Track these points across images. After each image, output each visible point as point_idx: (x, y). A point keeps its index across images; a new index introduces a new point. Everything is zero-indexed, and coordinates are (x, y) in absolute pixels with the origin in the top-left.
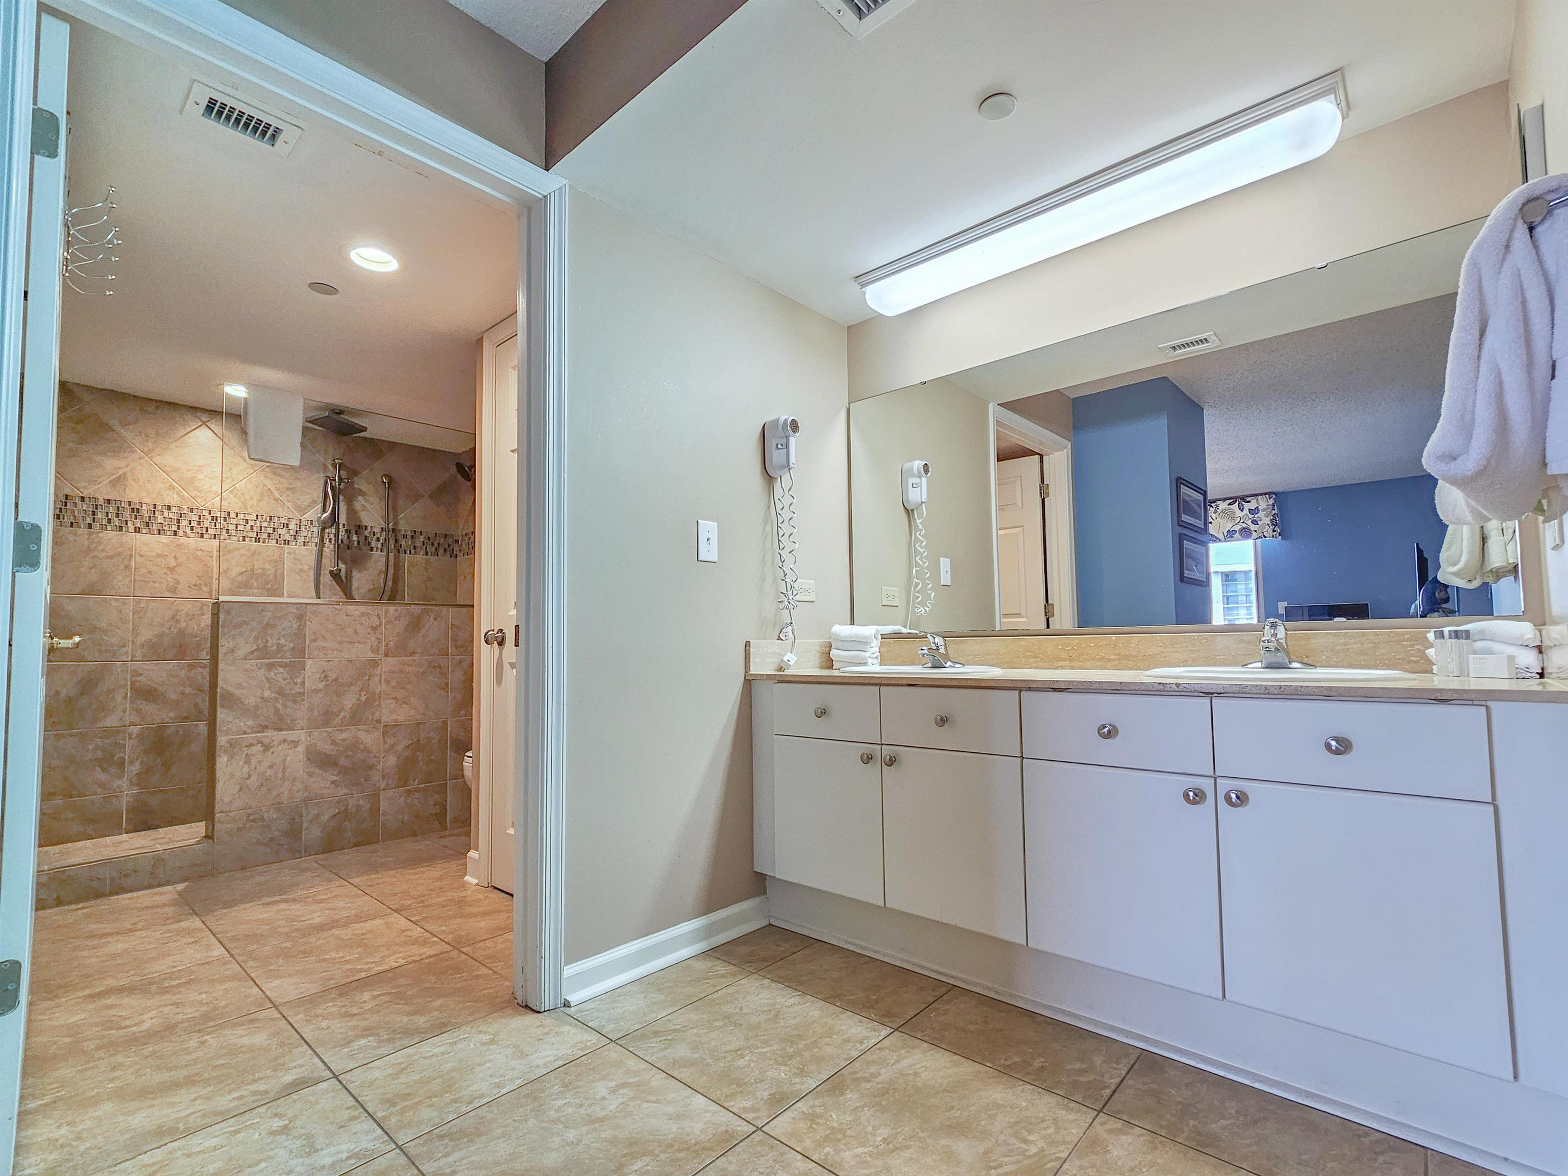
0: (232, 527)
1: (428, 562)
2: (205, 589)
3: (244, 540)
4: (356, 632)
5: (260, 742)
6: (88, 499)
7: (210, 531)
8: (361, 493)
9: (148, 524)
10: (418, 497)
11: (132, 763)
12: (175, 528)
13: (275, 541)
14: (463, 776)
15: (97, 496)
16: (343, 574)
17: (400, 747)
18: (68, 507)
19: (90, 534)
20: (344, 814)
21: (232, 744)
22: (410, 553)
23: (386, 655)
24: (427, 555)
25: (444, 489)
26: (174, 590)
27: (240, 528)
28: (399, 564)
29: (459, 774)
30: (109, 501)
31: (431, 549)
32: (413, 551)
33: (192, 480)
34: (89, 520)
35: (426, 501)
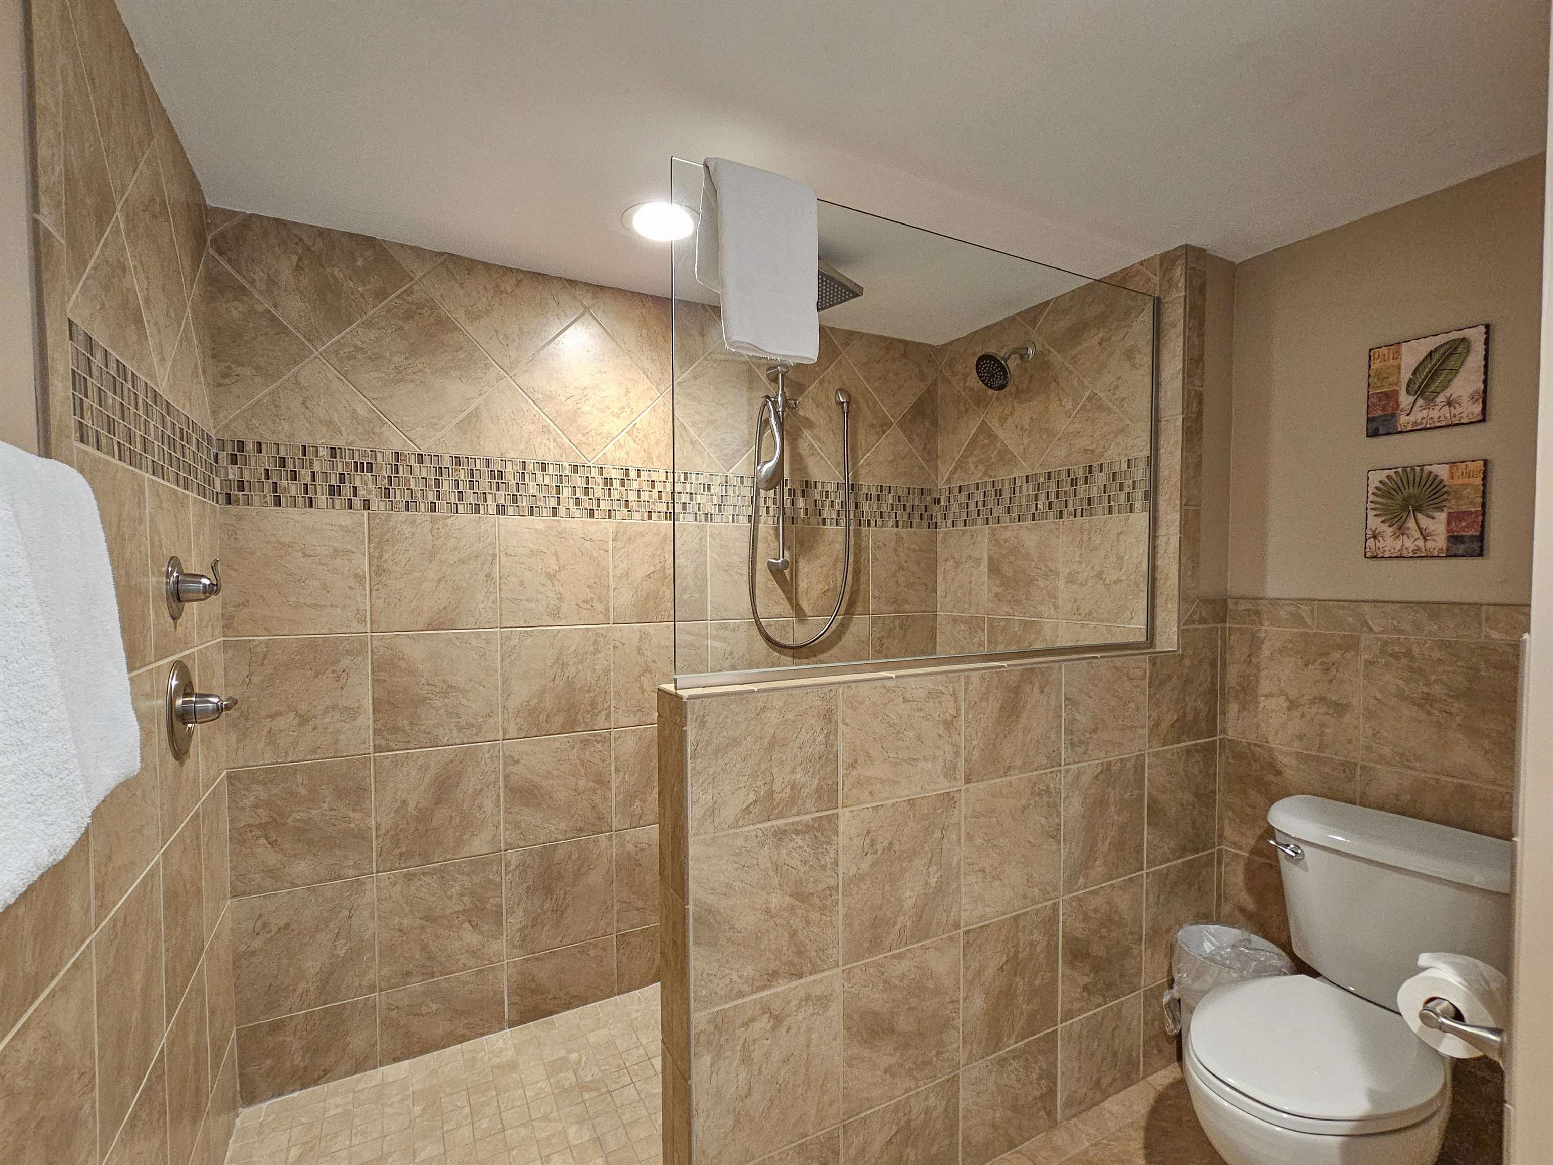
0: (632, 497)
1: (899, 539)
2: (599, 607)
3: (650, 518)
5: (766, 1009)
6: (428, 458)
7: (604, 504)
8: (810, 425)
9: (514, 498)
10: (884, 426)
11: (511, 912)
12: (553, 503)
13: (692, 517)
15: (440, 451)
16: (786, 569)
17: (989, 973)
18: (401, 474)
19: (433, 521)
20: (906, 1132)
21: (719, 1024)
22: (876, 526)
23: (968, 781)
24: (897, 527)
25: (919, 409)
26: (555, 613)
27: (644, 496)
28: (860, 545)
30: (458, 461)
31: (902, 517)
32: (880, 523)
33: (576, 413)
34: (431, 497)
35: (895, 433)
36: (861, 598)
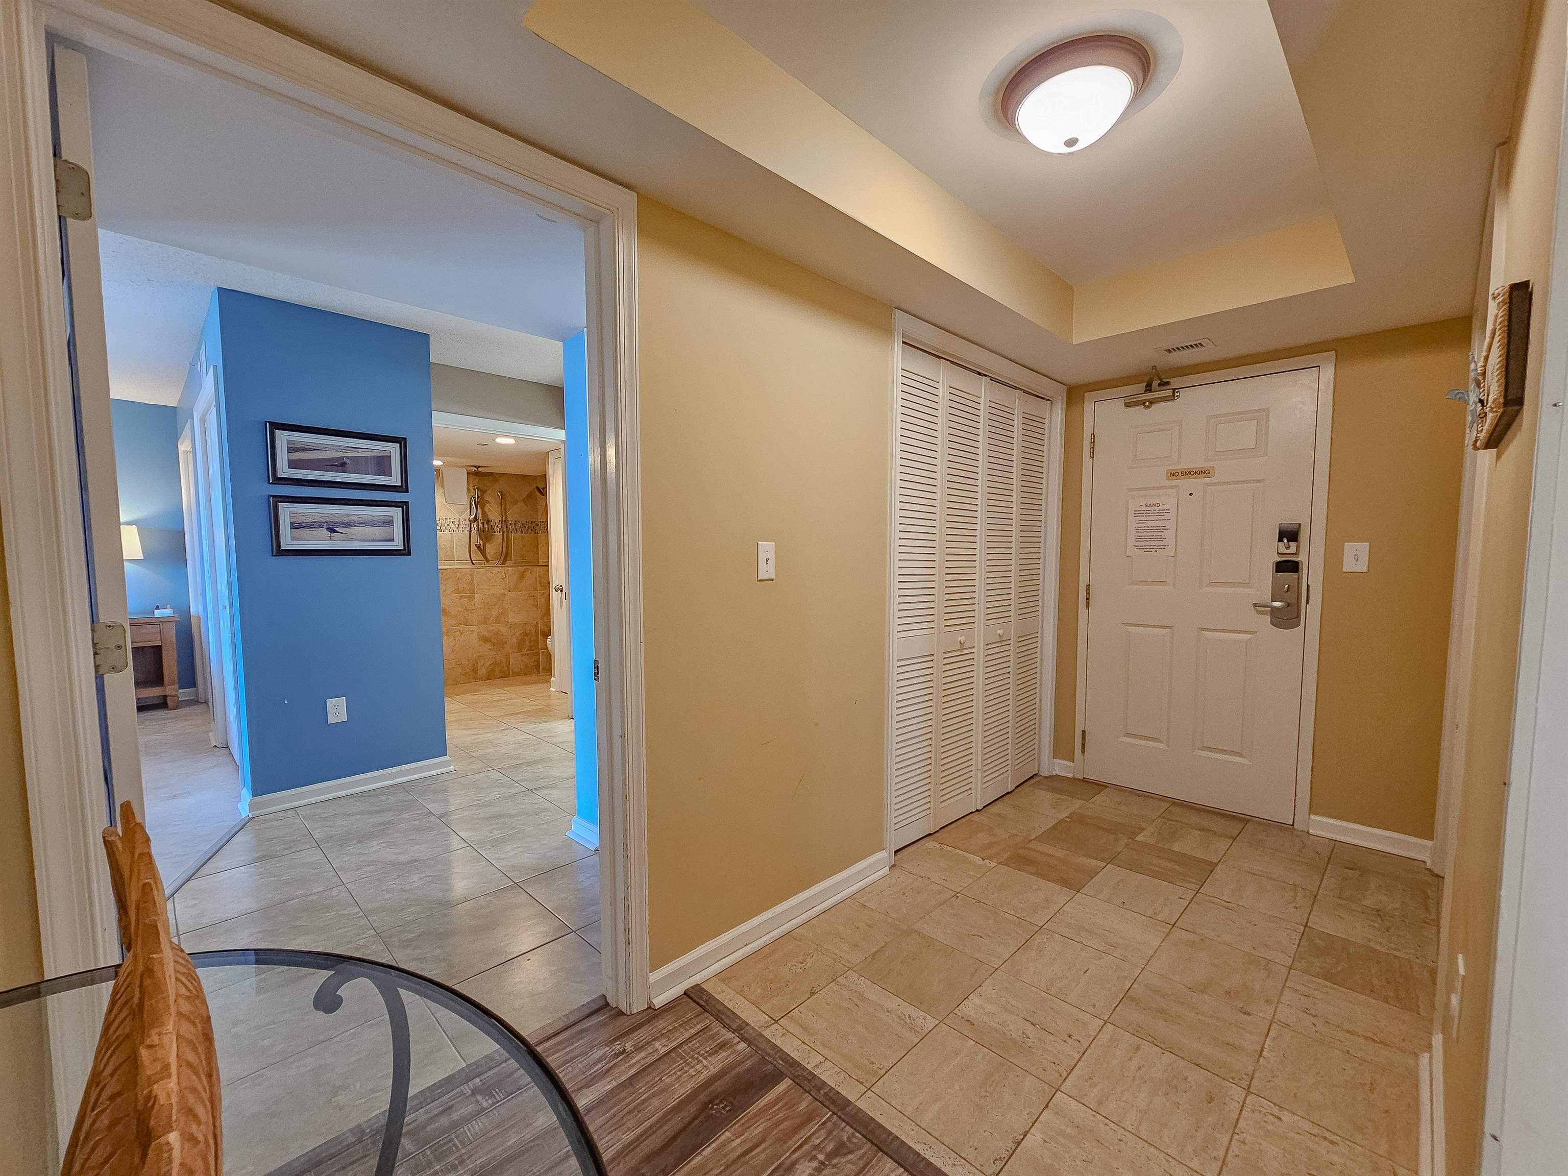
1: (523, 538)
4: (496, 581)
5: (459, 630)
8: (488, 502)
10: (516, 502)
14: (547, 648)
16: (482, 546)
17: (518, 634)
20: (495, 664)
21: (448, 631)
22: (514, 533)
23: (510, 591)
24: (522, 533)
25: (530, 496)
28: (508, 540)
29: (545, 647)
31: (524, 530)
35: (520, 504)
36: (509, 556)
